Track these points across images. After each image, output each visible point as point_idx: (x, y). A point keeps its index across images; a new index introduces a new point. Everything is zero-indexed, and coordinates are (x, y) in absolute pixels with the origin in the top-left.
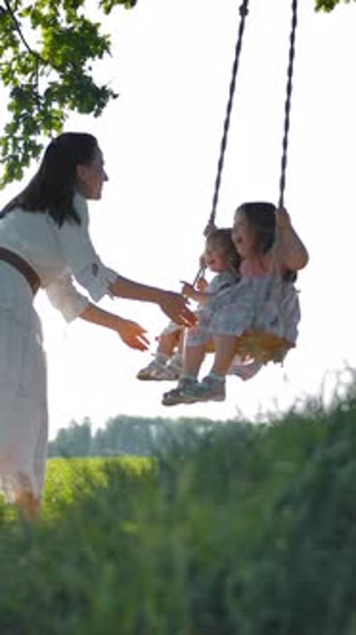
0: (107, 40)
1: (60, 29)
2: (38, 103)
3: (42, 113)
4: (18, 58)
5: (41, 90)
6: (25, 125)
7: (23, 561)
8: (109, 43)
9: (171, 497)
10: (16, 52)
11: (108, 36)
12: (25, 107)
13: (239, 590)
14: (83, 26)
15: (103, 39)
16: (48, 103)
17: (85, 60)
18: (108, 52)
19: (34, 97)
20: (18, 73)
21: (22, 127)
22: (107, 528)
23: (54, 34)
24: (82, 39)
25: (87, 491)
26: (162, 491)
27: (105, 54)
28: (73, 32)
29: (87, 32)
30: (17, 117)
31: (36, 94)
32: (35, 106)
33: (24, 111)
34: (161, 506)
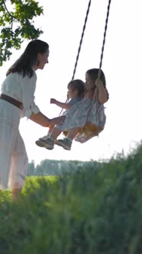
0: (42, 8)
1: (23, 4)
2: (12, 36)
3: (13, 39)
4: (5, 15)
5: (14, 30)
6: (7, 44)
7: (6, 218)
8: (42, 10)
9: (64, 192)
10: (4, 13)
11: (42, 7)
12: (7, 37)
13: (90, 229)
14: (32, 3)
15: (40, 8)
16: (16, 35)
17: (32, 17)
18: (42, 13)
19: (10, 33)
20: (5, 21)
21: (5, 45)
22: (39, 205)
23: (20, 6)
24: (32, 8)
25: (32, 190)
26: (61, 190)
27: (41, 14)
28: (28, 6)
29: (33, 6)
30: (3, 41)
31: (12, 32)
32: (11, 37)
33: (6, 38)
34: (60, 196)
